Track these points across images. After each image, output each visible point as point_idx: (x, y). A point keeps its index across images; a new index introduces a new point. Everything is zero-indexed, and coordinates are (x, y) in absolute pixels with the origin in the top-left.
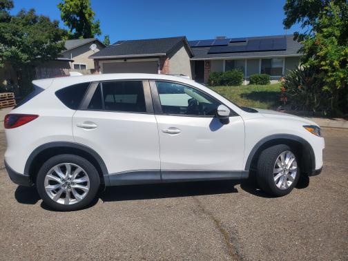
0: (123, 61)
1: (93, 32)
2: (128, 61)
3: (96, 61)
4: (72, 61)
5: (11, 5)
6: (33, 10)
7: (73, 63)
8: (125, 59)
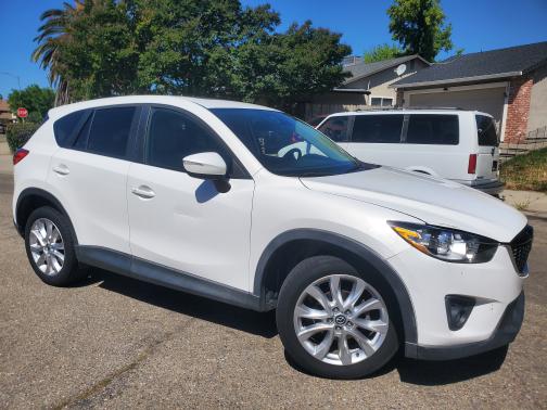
0: (441, 90)
1: (435, 45)
2: (451, 89)
3: (401, 92)
4: (368, 93)
5: (276, 19)
6: (309, 23)
7: (371, 96)
8: (445, 87)
